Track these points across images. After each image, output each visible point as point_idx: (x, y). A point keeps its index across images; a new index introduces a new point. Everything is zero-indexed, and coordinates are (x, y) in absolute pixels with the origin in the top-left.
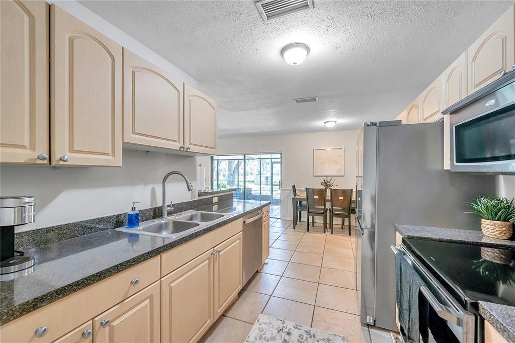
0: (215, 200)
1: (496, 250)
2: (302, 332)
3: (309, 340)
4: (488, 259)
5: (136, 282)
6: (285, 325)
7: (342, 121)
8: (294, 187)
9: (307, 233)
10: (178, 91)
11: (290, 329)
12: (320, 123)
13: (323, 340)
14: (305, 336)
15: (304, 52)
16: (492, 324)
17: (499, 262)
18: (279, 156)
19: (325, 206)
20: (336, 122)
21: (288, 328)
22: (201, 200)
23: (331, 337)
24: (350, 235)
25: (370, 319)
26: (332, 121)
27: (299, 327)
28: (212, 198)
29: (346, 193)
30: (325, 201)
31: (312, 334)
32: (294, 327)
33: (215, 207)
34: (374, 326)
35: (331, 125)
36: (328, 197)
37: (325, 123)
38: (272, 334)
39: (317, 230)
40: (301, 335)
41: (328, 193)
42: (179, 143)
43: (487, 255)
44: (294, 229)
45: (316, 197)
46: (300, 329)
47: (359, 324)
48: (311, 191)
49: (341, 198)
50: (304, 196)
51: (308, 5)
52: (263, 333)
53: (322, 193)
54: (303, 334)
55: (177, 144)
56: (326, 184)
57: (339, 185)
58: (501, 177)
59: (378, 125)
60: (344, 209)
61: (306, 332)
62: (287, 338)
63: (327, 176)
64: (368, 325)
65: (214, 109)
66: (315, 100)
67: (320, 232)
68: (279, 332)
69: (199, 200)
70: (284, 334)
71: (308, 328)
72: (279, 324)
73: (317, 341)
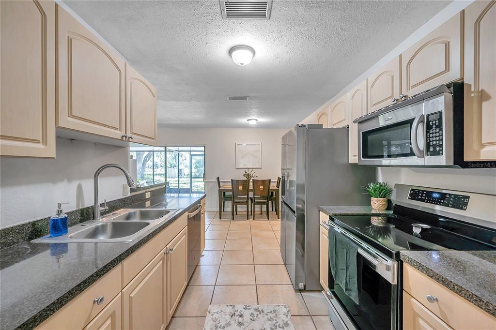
0: (148, 195)
1: (380, 218)
2: (252, 311)
3: (259, 316)
4: (376, 225)
5: (101, 300)
6: (236, 309)
7: (262, 120)
8: (218, 179)
9: (232, 222)
10: (120, 71)
11: (241, 311)
12: (243, 121)
13: (271, 312)
14: (255, 313)
15: (250, 54)
16: (411, 264)
17: (381, 225)
18: (203, 149)
19: (248, 195)
20: (257, 120)
21: (239, 311)
22: (134, 196)
23: (276, 308)
24: (268, 219)
25: (301, 285)
26: (254, 119)
27: (248, 308)
28: (144, 194)
29: (266, 183)
30: (248, 190)
31: (261, 311)
32: (244, 308)
33: (148, 203)
34: (304, 290)
35: (253, 123)
36: (251, 187)
37: (248, 120)
38: (226, 321)
39: (241, 218)
40: (252, 314)
41: (251, 184)
42: (121, 131)
43: (376, 222)
44: (220, 218)
45: (241, 188)
46: (249, 309)
47: (293, 291)
48: (235, 182)
49: (262, 187)
50: (229, 187)
51: (265, 15)
52: (218, 322)
53: (245, 183)
54: (254, 312)
55: (118, 132)
56: (247, 175)
57: (259, 176)
58: (379, 168)
59: (307, 127)
60: (263, 197)
61: (255, 309)
62: (240, 320)
63: (248, 168)
64: (300, 291)
65: (154, 96)
66: (245, 99)
67: (243, 219)
68: (232, 316)
69: (131, 197)
70: (237, 318)
71: (256, 306)
72: (229, 310)
73: (267, 314)
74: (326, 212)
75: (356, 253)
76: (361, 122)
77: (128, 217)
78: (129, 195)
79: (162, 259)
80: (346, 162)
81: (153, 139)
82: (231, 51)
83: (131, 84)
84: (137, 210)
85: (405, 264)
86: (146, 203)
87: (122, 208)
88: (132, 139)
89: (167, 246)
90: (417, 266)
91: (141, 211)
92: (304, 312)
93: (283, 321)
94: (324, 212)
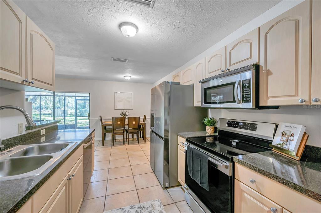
0: (43, 132)
1: (211, 138)
2: (136, 209)
3: (142, 211)
4: (209, 142)
6: (124, 210)
7: (134, 77)
8: (101, 117)
9: (113, 147)
11: (129, 211)
12: (121, 76)
13: (149, 207)
14: (139, 210)
15: (135, 30)
18: (88, 95)
19: (124, 128)
20: (131, 77)
21: (127, 211)
22: (30, 133)
23: (153, 203)
24: (138, 143)
25: (167, 184)
26: (129, 76)
27: (134, 207)
28: (40, 131)
29: (137, 119)
30: (124, 125)
31: (142, 207)
32: (130, 208)
33: (43, 139)
34: (169, 187)
35: (128, 78)
36: (126, 122)
37: (124, 76)
39: (119, 143)
40: (137, 211)
41: (127, 120)
42: (22, 76)
43: (209, 140)
44: (103, 145)
45: (119, 123)
46: (134, 208)
47: (162, 189)
48: (115, 118)
49: (134, 122)
50: (110, 122)
51: (150, 5)
53: (122, 120)
54: (138, 210)
55: (19, 77)
56: (123, 114)
57: (132, 115)
58: (209, 109)
59: (170, 83)
60: (134, 129)
61: (139, 207)
63: (124, 109)
64: (166, 188)
65: (52, 50)
66: (125, 61)
67: (121, 145)
69: (27, 134)
71: (139, 205)
72: (120, 212)
73: (147, 209)
74: (182, 137)
75: (207, 161)
76: (203, 82)
77: (26, 153)
78: (24, 133)
79: (66, 185)
80: (192, 105)
81: (51, 85)
82: (121, 25)
83: (31, 35)
84: (36, 146)
85: (236, 164)
86: (41, 138)
87: (17, 144)
88: (33, 83)
89: (69, 173)
90: (244, 164)
91: (39, 146)
92: (170, 201)
93: (158, 211)
94: (181, 137)
